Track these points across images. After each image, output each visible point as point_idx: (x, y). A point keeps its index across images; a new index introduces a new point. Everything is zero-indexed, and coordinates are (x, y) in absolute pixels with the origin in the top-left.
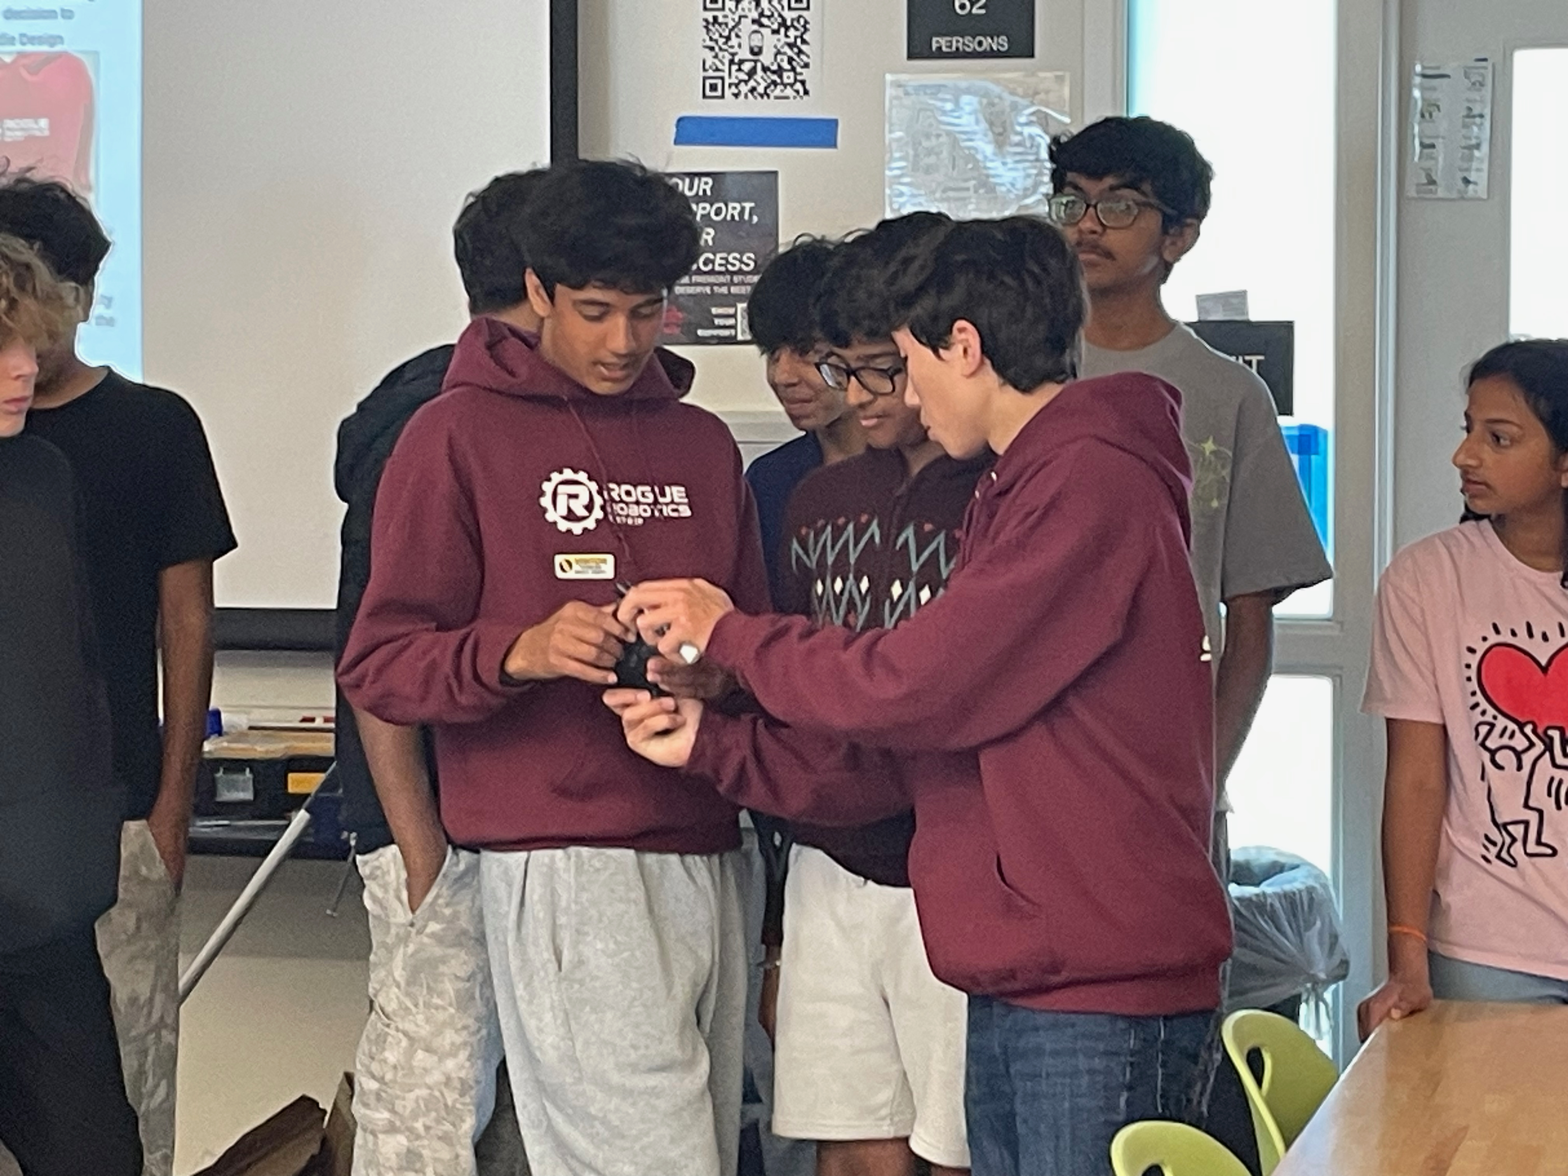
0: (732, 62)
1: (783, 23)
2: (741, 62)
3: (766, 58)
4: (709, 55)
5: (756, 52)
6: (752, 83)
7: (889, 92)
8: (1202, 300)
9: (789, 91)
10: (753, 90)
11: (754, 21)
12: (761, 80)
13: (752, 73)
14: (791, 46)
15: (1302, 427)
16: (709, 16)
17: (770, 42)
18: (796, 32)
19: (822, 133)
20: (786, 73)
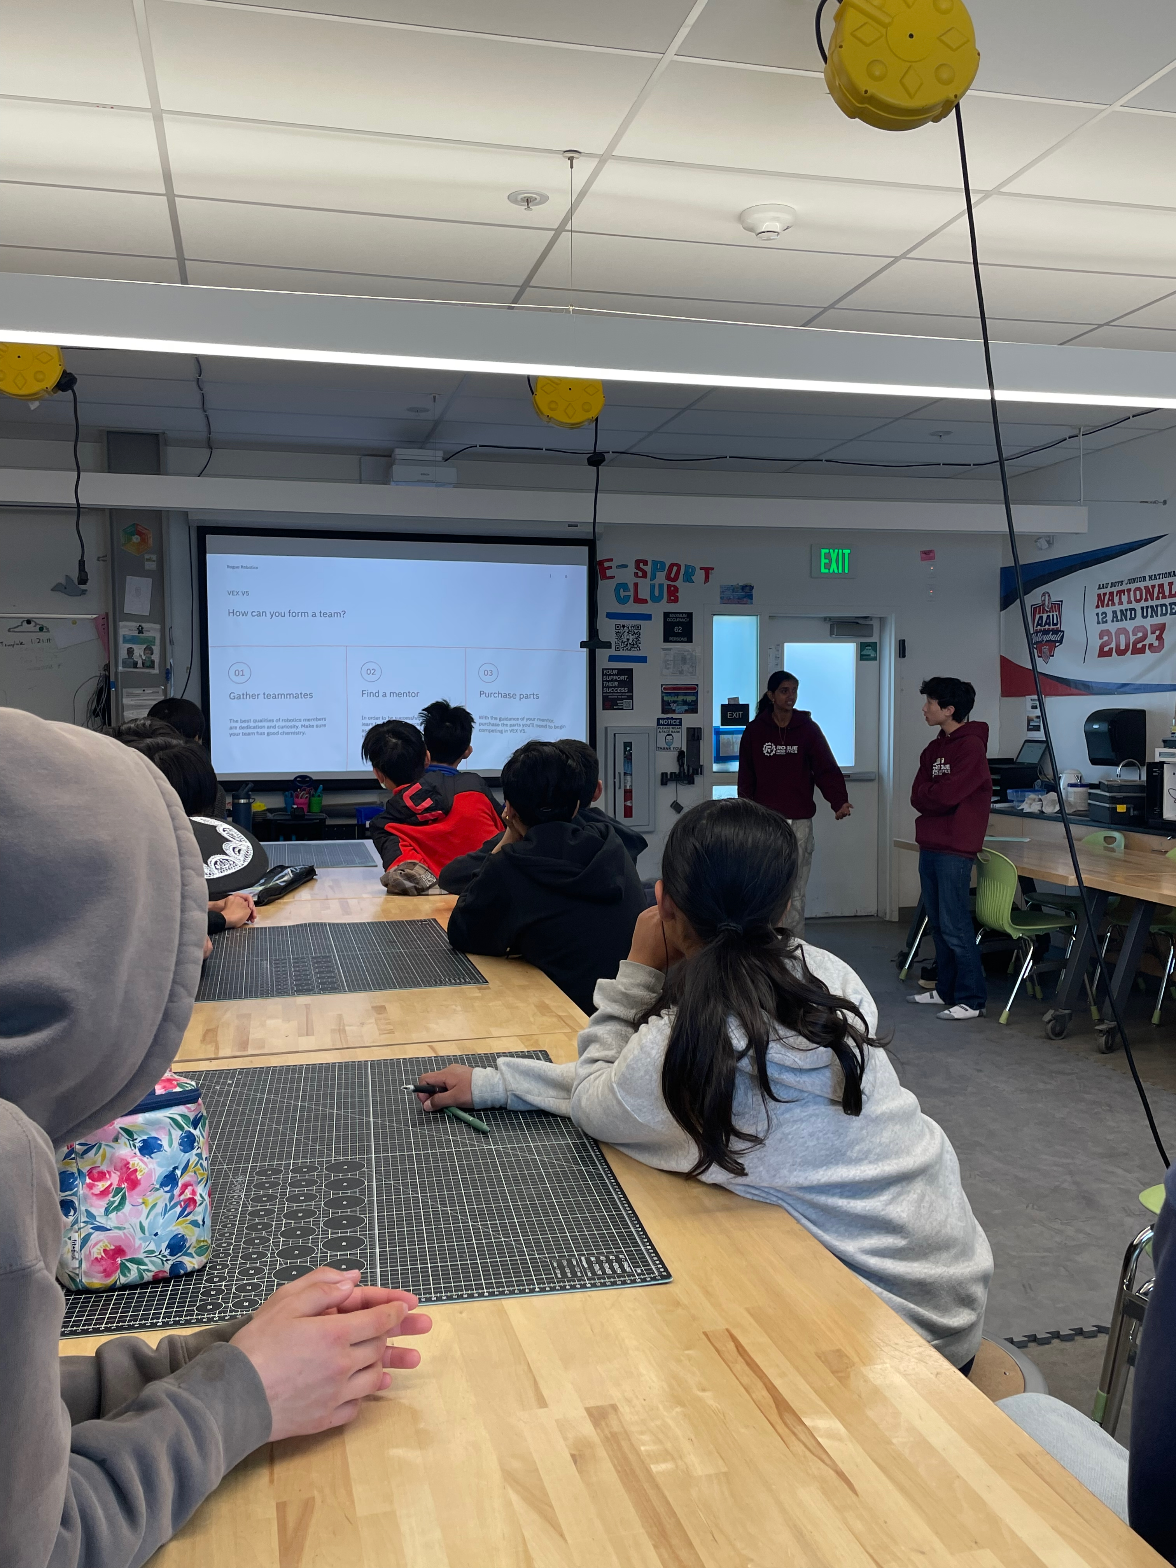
0: (622, 642)
1: (634, 633)
2: (625, 642)
3: (630, 641)
4: (616, 640)
5: (628, 640)
6: (627, 648)
7: (659, 650)
8: (729, 699)
9: (635, 649)
11: (628, 633)
12: (629, 646)
13: (627, 645)
14: (636, 638)
16: (617, 631)
17: (631, 638)
18: (638, 636)
19: (643, 659)
20: (635, 645)
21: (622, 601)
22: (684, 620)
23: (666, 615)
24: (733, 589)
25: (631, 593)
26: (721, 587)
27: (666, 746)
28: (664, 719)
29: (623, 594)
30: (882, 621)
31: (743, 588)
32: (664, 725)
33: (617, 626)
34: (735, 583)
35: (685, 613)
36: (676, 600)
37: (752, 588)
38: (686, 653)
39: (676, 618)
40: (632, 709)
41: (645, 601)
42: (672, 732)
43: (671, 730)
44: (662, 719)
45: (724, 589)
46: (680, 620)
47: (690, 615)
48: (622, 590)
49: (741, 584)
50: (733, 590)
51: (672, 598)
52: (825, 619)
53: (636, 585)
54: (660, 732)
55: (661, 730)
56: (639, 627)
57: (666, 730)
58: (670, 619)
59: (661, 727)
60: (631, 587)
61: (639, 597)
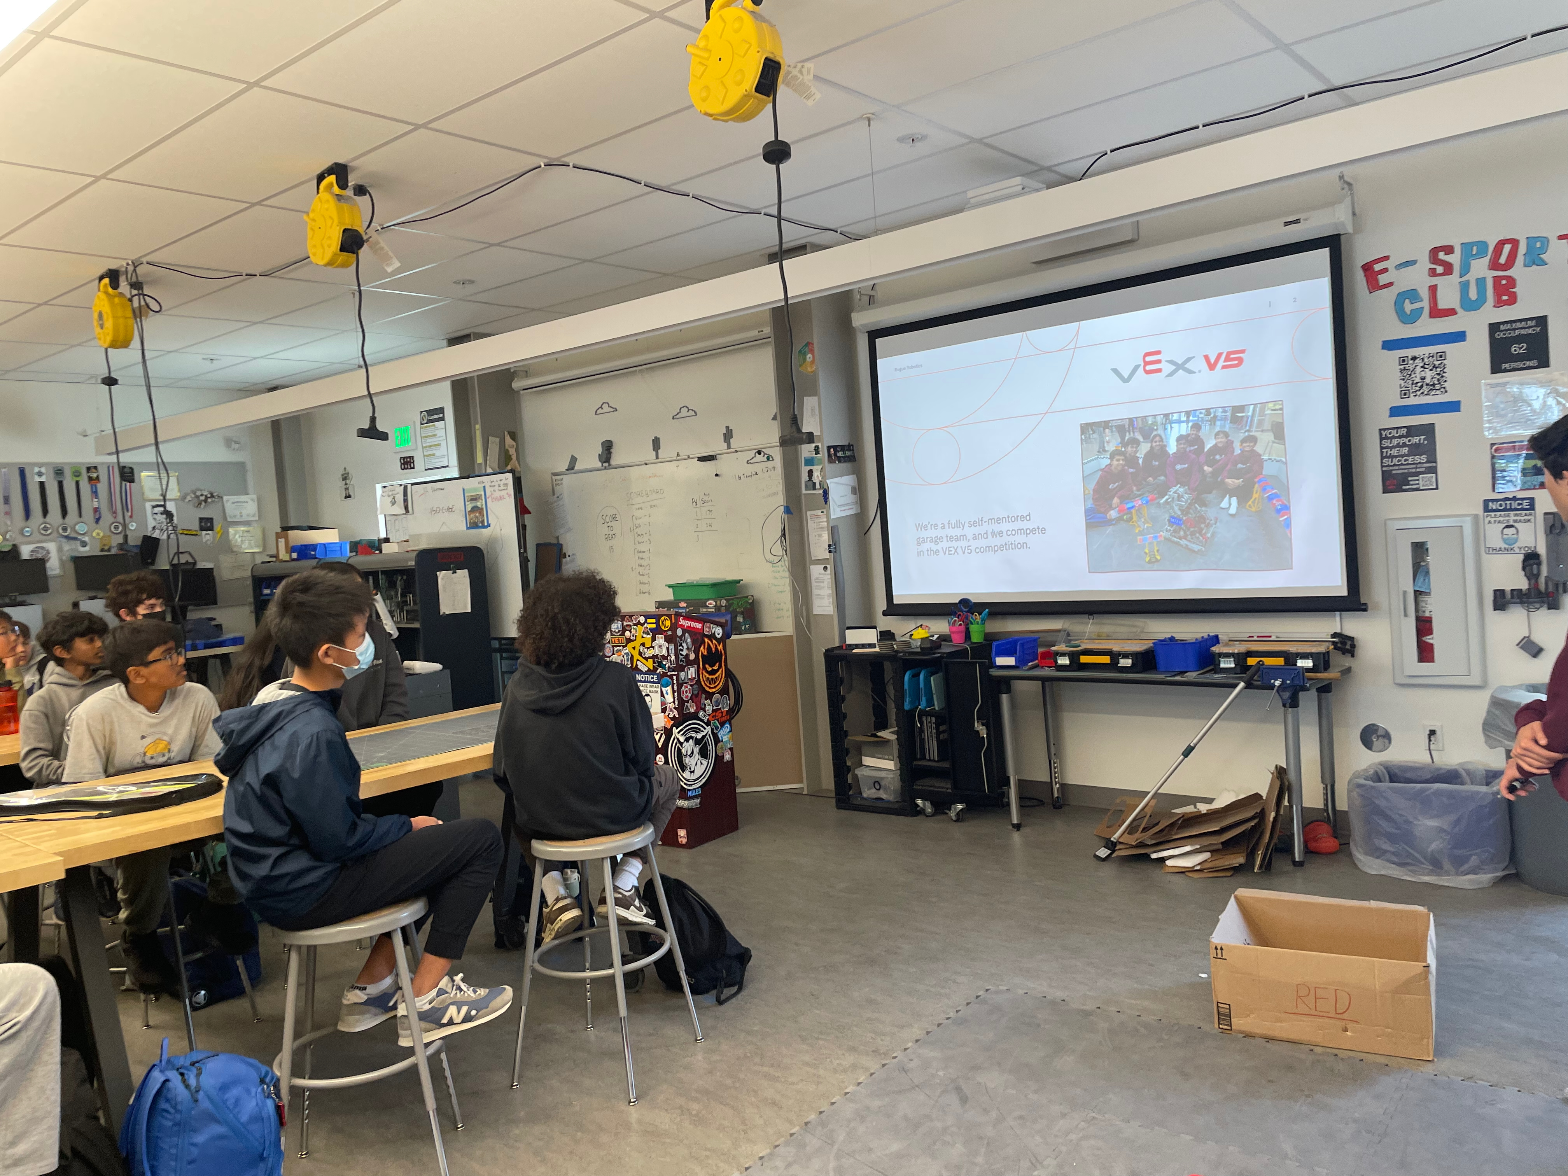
0: (1412, 384)
1: (1434, 367)
2: (1417, 383)
3: (1428, 381)
4: (1402, 382)
5: (1423, 378)
6: (1421, 391)
7: (1483, 388)
9: (1438, 392)
10: (1423, 393)
11: (1422, 367)
12: (1425, 389)
13: (1421, 387)
14: (1438, 374)
16: (1402, 367)
17: (1428, 374)
18: (1440, 369)
19: (1454, 407)
20: (1437, 385)
21: (1408, 319)
22: (1530, 331)
23: (1494, 328)
25: (1426, 304)
27: (1503, 546)
28: (1497, 500)
29: (1408, 307)
32: (1497, 510)
33: (1403, 360)
35: (1531, 319)
36: (1512, 300)
39: (1515, 329)
40: (1437, 489)
41: (1451, 312)
42: (1515, 521)
43: (1512, 518)
44: (1493, 501)
46: (1523, 332)
47: (1542, 321)
48: (1407, 301)
51: (1505, 298)
53: (1433, 289)
54: (1490, 522)
55: (1492, 520)
56: (1442, 356)
57: (1501, 519)
58: (1501, 335)
59: (1493, 514)
60: (1425, 294)
61: (1440, 307)
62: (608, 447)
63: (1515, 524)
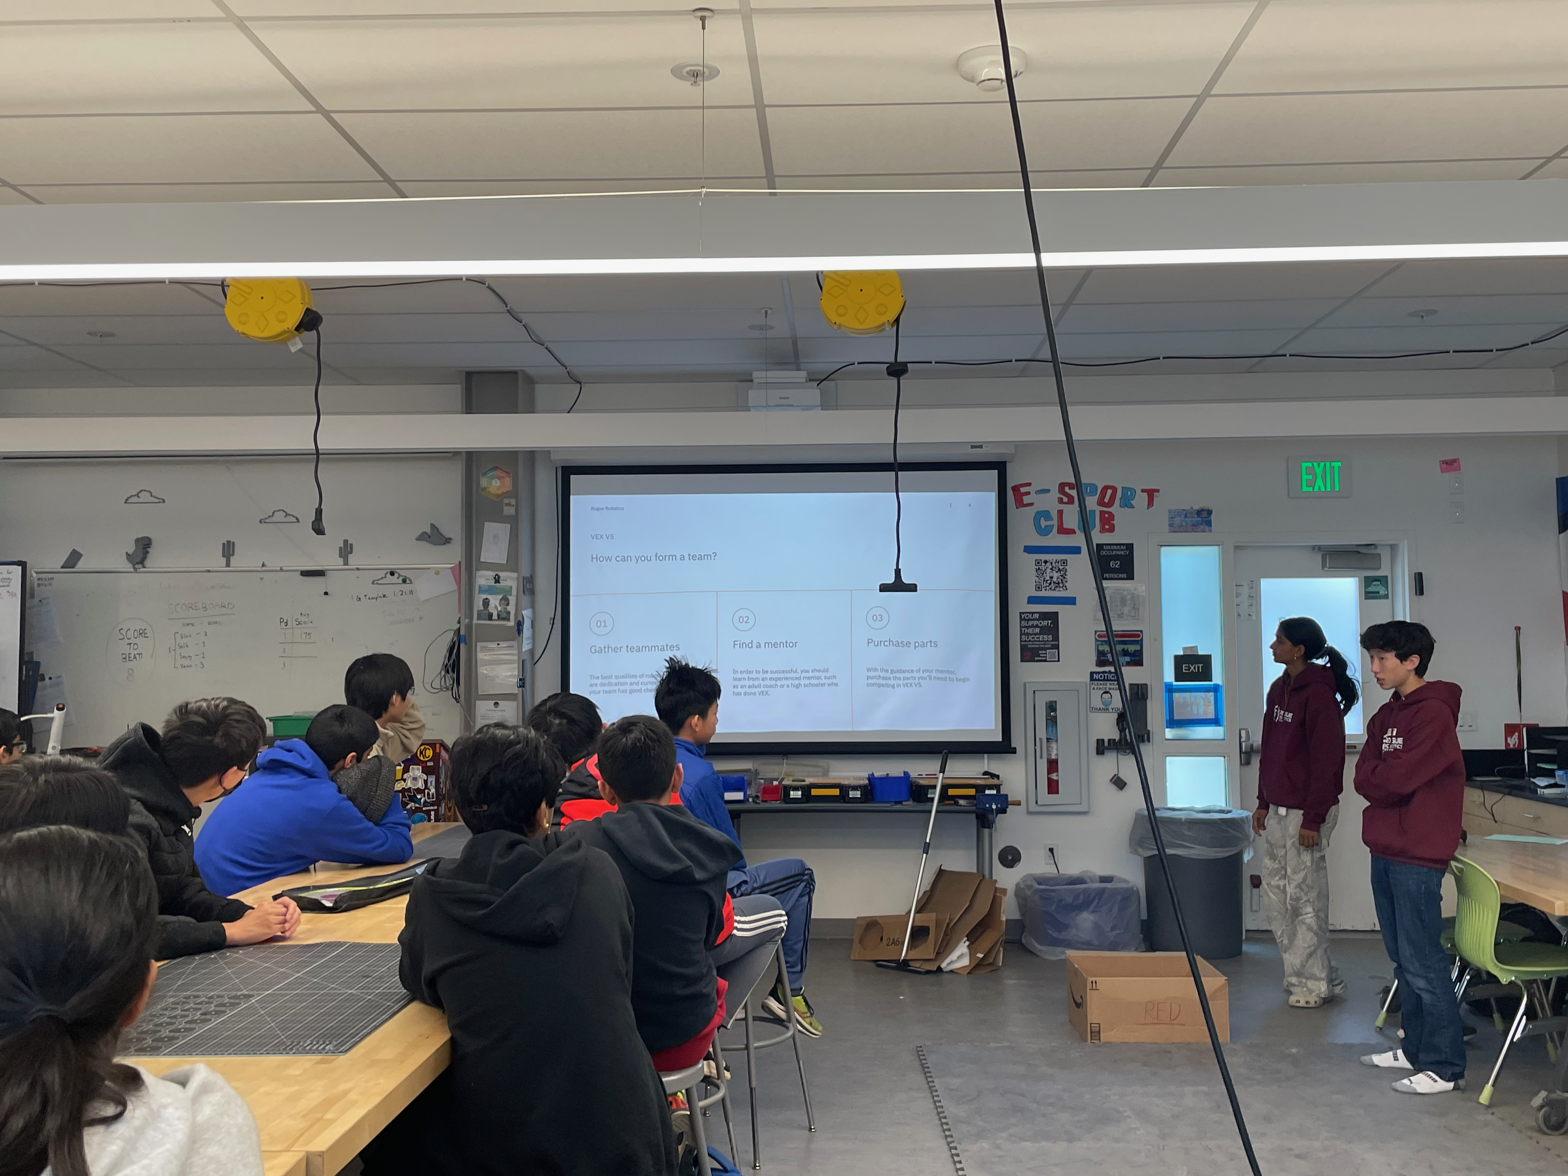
0: (1044, 581)
1: (1059, 570)
2: (1047, 581)
3: (1055, 579)
4: (1037, 579)
5: (1052, 578)
6: (1050, 587)
8: (1184, 649)
9: (1061, 589)
10: (1051, 589)
11: (1051, 569)
12: (1053, 586)
13: (1050, 584)
14: (1062, 576)
15: (1214, 685)
16: (1037, 567)
17: (1056, 575)
18: (1063, 573)
19: (1071, 601)
20: (1061, 584)
21: (1044, 532)
22: (1122, 553)
23: (1099, 547)
24: (1186, 514)
25: (1055, 522)
26: (1170, 511)
27: (1102, 706)
28: (1099, 673)
29: (1043, 523)
30: (1393, 548)
31: (1199, 512)
32: (1099, 680)
33: (1038, 562)
34: (1187, 507)
35: (1123, 544)
36: (1112, 529)
37: (1210, 512)
38: (1125, 593)
39: (1112, 550)
40: (1059, 661)
41: (1072, 532)
42: (1110, 689)
44: (1096, 673)
45: (1174, 514)
46: (1118, 553)
47: (1130, 547)
48: (1042, 518)
49: (1197, 507)
50: (1186, 516)
51: (1107, 527)
52: (1314, 548)
53: (1060, 513)
54: (1094, 689)
55: (1096, 687)
56: (1065, 562)
57: (1101, 687)
58: (1104, 553)
59: (1096, 682)
60: (1055, 515)
61: (1065, 526)
62: (144, 546)
63: (1110, 691)
